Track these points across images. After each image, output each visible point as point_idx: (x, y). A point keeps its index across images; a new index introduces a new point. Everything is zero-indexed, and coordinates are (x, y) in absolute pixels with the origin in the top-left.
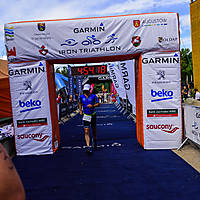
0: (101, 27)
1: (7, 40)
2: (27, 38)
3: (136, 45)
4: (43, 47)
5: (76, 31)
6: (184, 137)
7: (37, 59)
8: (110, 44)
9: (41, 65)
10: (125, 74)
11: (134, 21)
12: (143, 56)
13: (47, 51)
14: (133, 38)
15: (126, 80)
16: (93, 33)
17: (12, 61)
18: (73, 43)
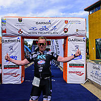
0: (49, 23)
1: (2, 25)
2: (13, 25)
3: (65, 32)
4: (20, 30)
5: (37, 23)
6: (86, 78)
7: (17, 36)
8: (53, 31)
9: (18, 38)
11: (65, 21)
12: (69, 38)
13: (22, 32)
14: (64, 29)
16: (45, 25)
17: (4, 36)
18: (35, 29)
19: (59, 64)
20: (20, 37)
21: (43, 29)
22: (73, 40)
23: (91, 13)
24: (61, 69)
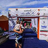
2: (13, 12)
4: (17, 14)
9: (16, 18)
17: (9, 17)
18: (24, 14)
19: (36, 31)
20: (17, 18)
22: (42, 19)
24: (37, 33)
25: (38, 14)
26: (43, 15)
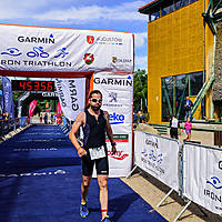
0: (51, 39)
8: (60, 59)
10: (74, 93)
11: (88, 37)
12: (95, 76)
15: (74, 100)
16: (41, 44)
21: (36, 55)
22: (104, 81)
23: (153, 17)
25: (88, 58)
26: (108, 63)
